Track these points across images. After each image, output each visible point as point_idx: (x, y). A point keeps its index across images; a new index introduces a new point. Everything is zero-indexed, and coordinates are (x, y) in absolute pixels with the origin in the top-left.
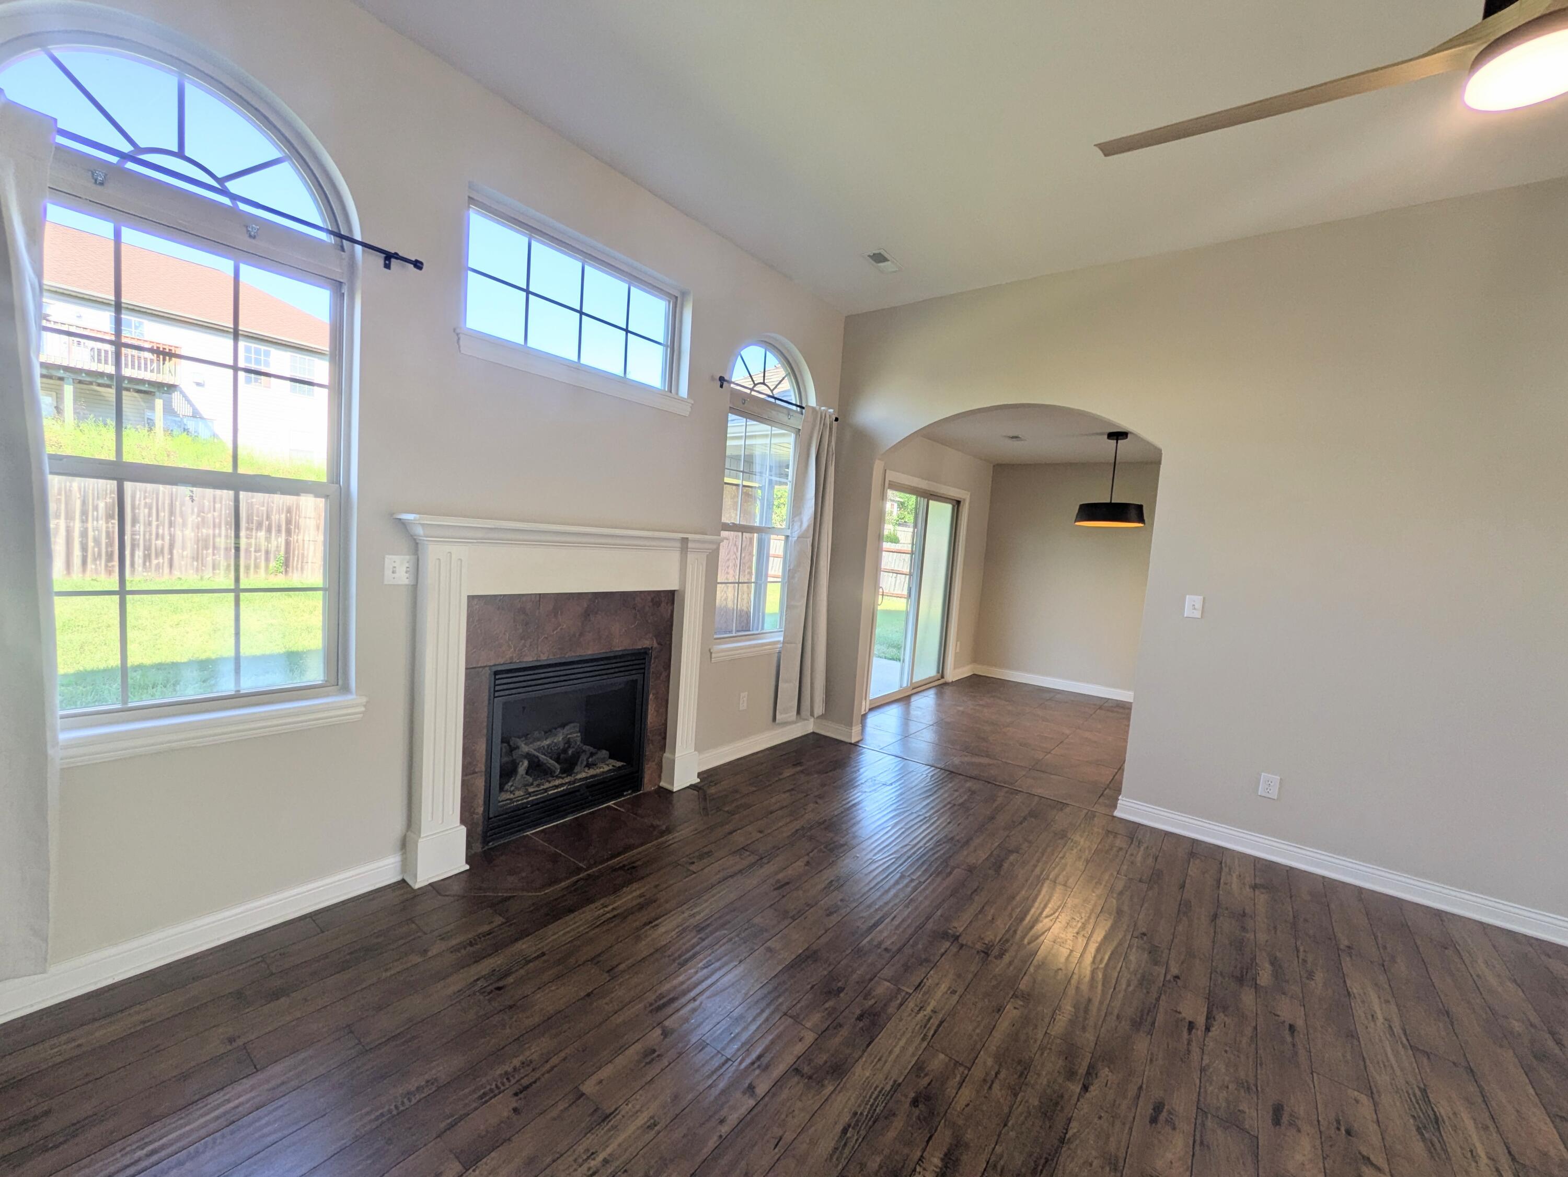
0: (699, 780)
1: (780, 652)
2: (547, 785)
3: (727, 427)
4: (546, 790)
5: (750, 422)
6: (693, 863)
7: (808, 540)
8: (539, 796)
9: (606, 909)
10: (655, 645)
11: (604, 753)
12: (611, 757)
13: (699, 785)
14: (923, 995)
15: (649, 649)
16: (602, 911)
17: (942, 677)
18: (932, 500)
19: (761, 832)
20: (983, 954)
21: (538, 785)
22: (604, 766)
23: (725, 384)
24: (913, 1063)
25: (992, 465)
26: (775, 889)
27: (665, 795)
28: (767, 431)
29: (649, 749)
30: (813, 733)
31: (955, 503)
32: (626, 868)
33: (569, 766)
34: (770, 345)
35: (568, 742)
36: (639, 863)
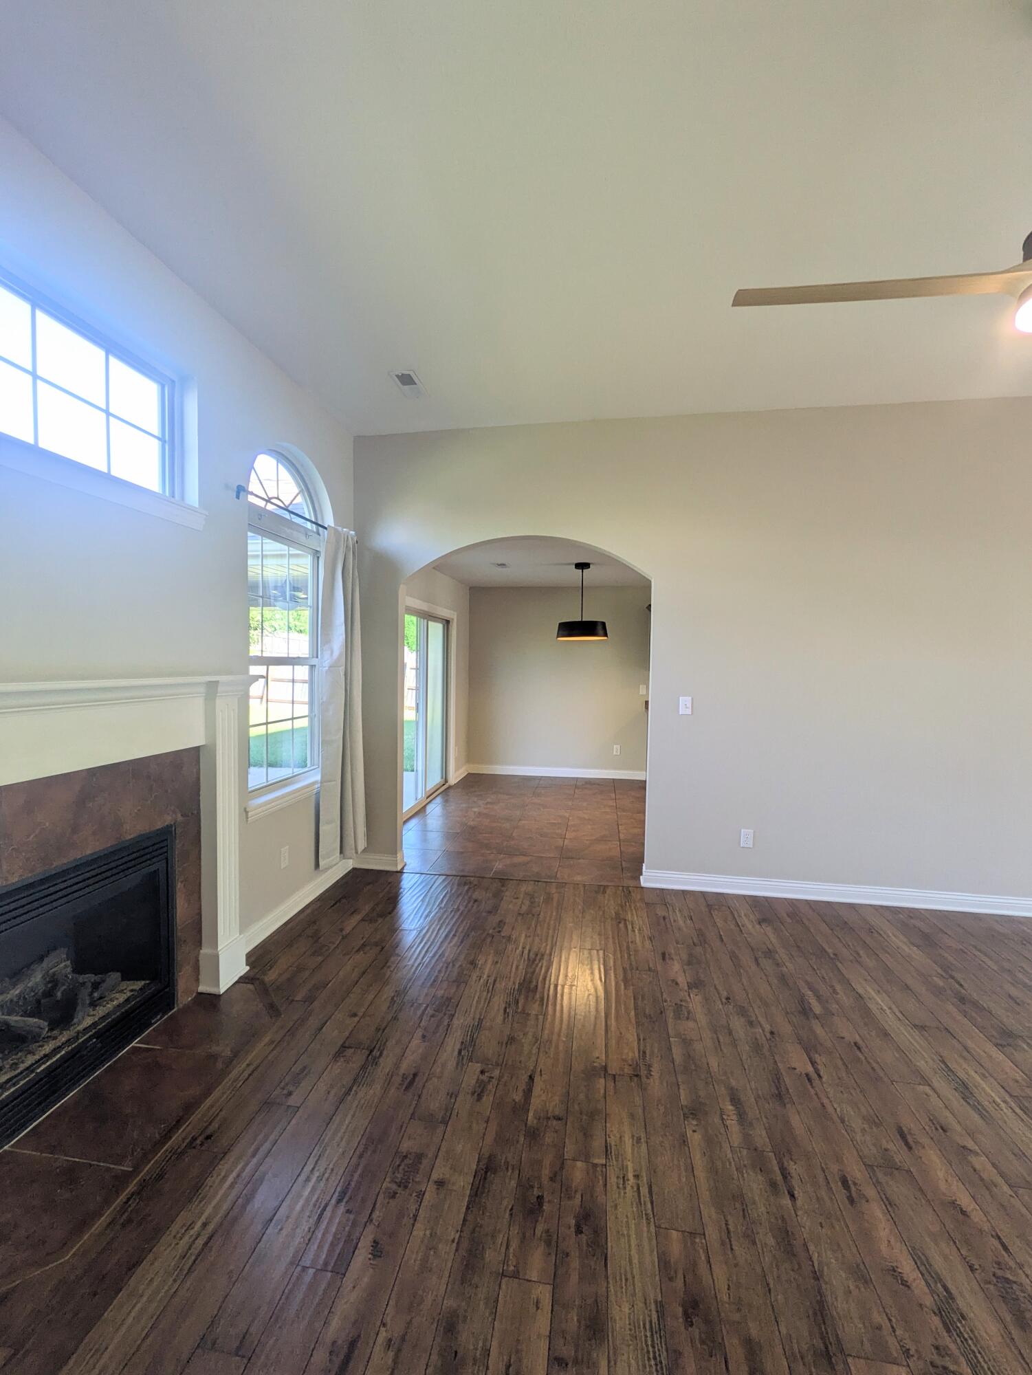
0: (248, 968)
1: (318, 794)
2: (30, 1060)
3: (246, 544)
4: (30, 1069)
5: (266, 541)
6: (290, 1094)
7: (341, 668)
8: (22, 1083)
9: (192, 1232)
10: (180, 818)
11: (115, 976)
12: (125, 978)
13: (252, 974)
14: (617, 1161)
15: (171, 826)
16: (186, 1238)
17: (446, 781)
18: (431, 620)
19: (355, 1015)
20: (636, 1079)
21: (14, 1066)
22: (117, 995)
23: (242, 494)
24: (656, 1260)
25: (468, 588)
26: (407, 1088)
27: (210, 1002)
28: (285, 550)
29: (181, 954)
30: (354, 869)
31: (444, 622)
32: (198, 1142)
33: (62, 1015)
34: (283, 457)
35: (53, 982)
36: (215, 1125)
